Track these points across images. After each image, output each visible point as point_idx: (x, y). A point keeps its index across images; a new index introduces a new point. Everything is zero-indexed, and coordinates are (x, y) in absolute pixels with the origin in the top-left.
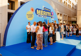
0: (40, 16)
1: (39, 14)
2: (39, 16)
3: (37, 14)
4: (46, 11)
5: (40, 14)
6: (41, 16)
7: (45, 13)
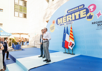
1: (60, 23)
2: (60, 25)
3: (58, 24)
4: (71, 14)
5: (62, 22)
6: (64, 24)
7: (69, 17)
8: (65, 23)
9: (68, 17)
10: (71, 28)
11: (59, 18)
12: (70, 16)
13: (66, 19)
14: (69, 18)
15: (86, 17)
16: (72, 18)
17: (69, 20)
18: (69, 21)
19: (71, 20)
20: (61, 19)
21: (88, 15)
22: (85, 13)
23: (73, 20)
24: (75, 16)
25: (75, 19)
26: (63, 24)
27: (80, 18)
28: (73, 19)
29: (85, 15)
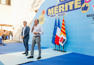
0: (53, 16)
1: (51, 14)
2: (51, 16)
3: (49, 15)
4: (64, 4)
5: (53, 13)
8: (57, 14)
9: (60, 6)
10: (63, 21)
11: (51, 8)
12: (63, 6)
13: (58, 9)
14: (62, 8)
15: (81, 8)
16: (64, 8)
17: (61, 10)
18: (62, 12)
19: (63, 10)
20: (52, 9)
21: (83, 6)
22: (80, 3)
23: (66, 11)
24: (69, 6)
25: (69, 10)
26: (54, 15)
27: (74, 9)
28: (67, 9)
29: (80, 6)
